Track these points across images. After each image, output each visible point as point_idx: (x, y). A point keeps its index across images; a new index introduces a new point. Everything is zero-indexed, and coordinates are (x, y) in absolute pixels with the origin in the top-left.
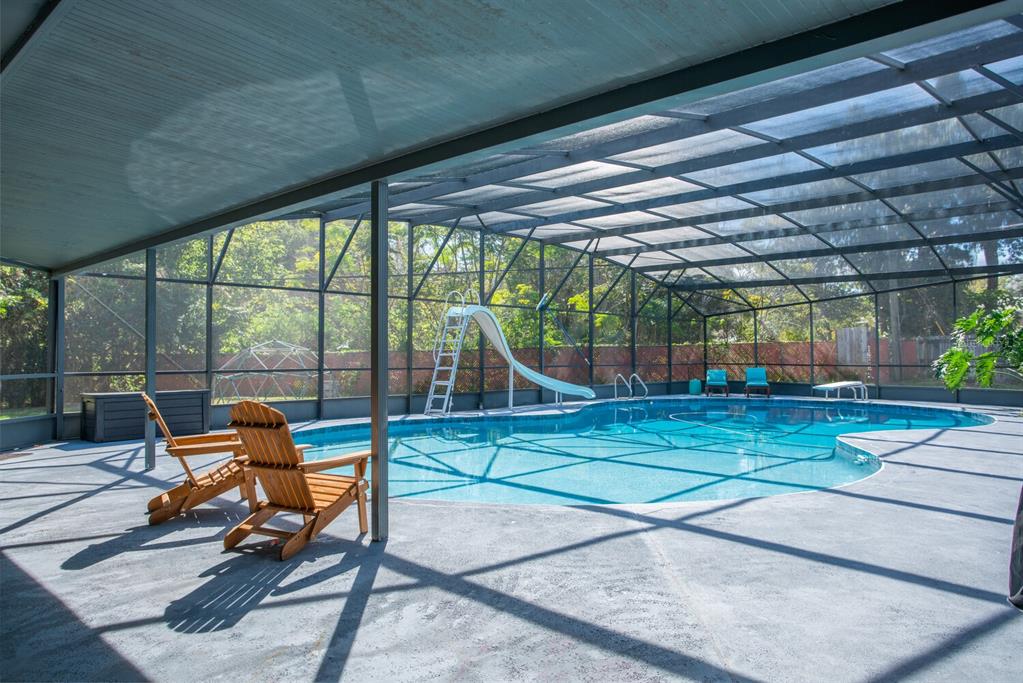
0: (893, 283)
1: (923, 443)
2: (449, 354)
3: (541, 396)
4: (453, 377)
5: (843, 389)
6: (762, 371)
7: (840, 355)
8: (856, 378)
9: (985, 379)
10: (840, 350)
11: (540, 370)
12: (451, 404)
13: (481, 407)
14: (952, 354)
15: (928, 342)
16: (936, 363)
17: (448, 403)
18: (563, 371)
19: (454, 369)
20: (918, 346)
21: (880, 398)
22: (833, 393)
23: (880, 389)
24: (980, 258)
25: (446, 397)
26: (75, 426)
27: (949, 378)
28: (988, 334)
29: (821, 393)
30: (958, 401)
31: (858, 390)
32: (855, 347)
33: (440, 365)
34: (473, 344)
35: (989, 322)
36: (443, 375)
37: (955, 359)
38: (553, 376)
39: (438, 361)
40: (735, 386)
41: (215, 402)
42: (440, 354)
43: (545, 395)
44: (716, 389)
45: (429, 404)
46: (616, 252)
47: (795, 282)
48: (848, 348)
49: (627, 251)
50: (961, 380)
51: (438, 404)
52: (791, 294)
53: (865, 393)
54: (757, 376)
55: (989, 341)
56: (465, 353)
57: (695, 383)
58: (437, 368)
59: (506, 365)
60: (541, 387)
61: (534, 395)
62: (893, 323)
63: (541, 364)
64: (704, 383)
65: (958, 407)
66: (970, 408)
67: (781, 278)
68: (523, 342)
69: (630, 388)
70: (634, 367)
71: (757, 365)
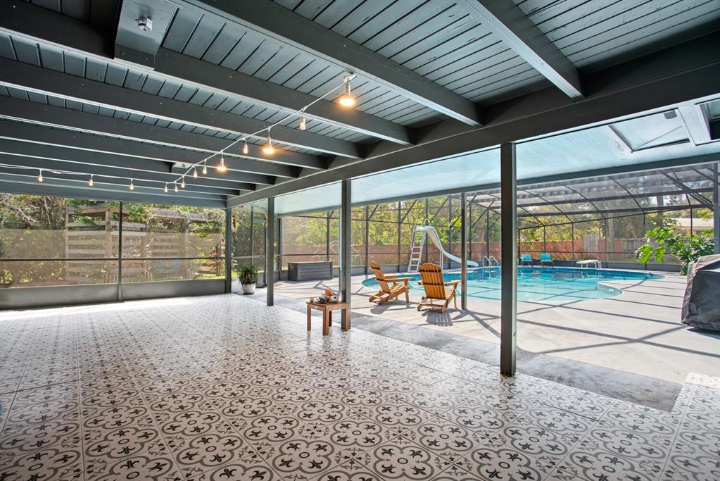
0: (611, 215)
1: (637, 285)
3: (454, 265)
4: (420, 257)
5: (589, 264)
6: (548, 255)
7: (585, 248)
8: (595, 259)
9: (659, 259)
10: (585, 245)
14: (644, 248)
15: (628, 241)
16: (636, 252)
19: (420, 253)
20: (624, 244)
21: (607, 268)
22: (584, 266)
23: (607, 263)
24: (654, 201)
25: (417, 266)
26: (286, 275)
27: (642, 260)
28: (661, 238)
29: (579, 265)
30: (646, 269)
31: (597, 264)
32: (592, 243)
35: (662, 232)
36: (416, 256)
37: (646, 249)
39: (412, 250)
40: (536, 262)
41: (334, 267)
42: (413, 247)
44: (526, 263)
45: (409, 268)
46: (483, 201)
47: (565, 214)
48: (589, 244)
49: (488, 200)
50: (648, 260)
51: (413, 268)
52: (564, 219)
53: (600, 265)
54: (546, 257)
55: (662, 241)
58: (413, 253)
59: (439, 252)
62: (611, 233)
64: (521, 260)
65: (647, 272)
66: (652, 272)
67: (558, 211)
69: (490, 262)
70: (488, 252)
71: (545, 252)
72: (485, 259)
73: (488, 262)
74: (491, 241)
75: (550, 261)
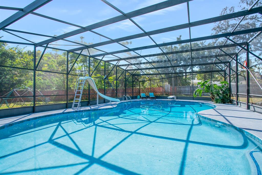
2: (80, 91)
3: (105, 101)
4: (80, 97)
6: (152, 94)
9: (200, 95)
10: (165, 89)
11: (105, 94)
12: (80, 105)
13: (89, 105)
15: (179, 87)
17: (79, 105)
18: (110, 94)
19: (81, 95)
25: (79, 103)
33: (77, 94)
34: (86, 87)
36: (78, 97)
38: (108, 96)
40: (148, 97)
42: (77, 91)
43: (106, 101)
44: (143, 98)
45: (73, 105)
46: (123, 65)
47: (161, 74)
49: (125, 65)
51: (76, 106)
56: (84, 90)
57: (139, 96)
58: (76, 95)
60: (105, 99)
61: (103, 101)
62: (173, 84)
63: (105, 93)
64: (140, 96)
68: (99, 87)
69: (127, 98)
70: (126, 93)
71: (151, 92)
72: (124, 96)
73: (125, 98)
74: (127, 88)
75: (154, 96)
